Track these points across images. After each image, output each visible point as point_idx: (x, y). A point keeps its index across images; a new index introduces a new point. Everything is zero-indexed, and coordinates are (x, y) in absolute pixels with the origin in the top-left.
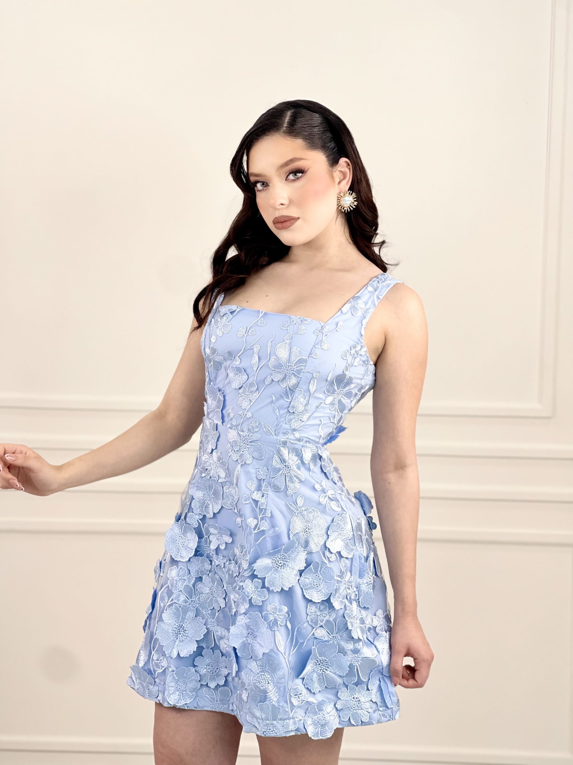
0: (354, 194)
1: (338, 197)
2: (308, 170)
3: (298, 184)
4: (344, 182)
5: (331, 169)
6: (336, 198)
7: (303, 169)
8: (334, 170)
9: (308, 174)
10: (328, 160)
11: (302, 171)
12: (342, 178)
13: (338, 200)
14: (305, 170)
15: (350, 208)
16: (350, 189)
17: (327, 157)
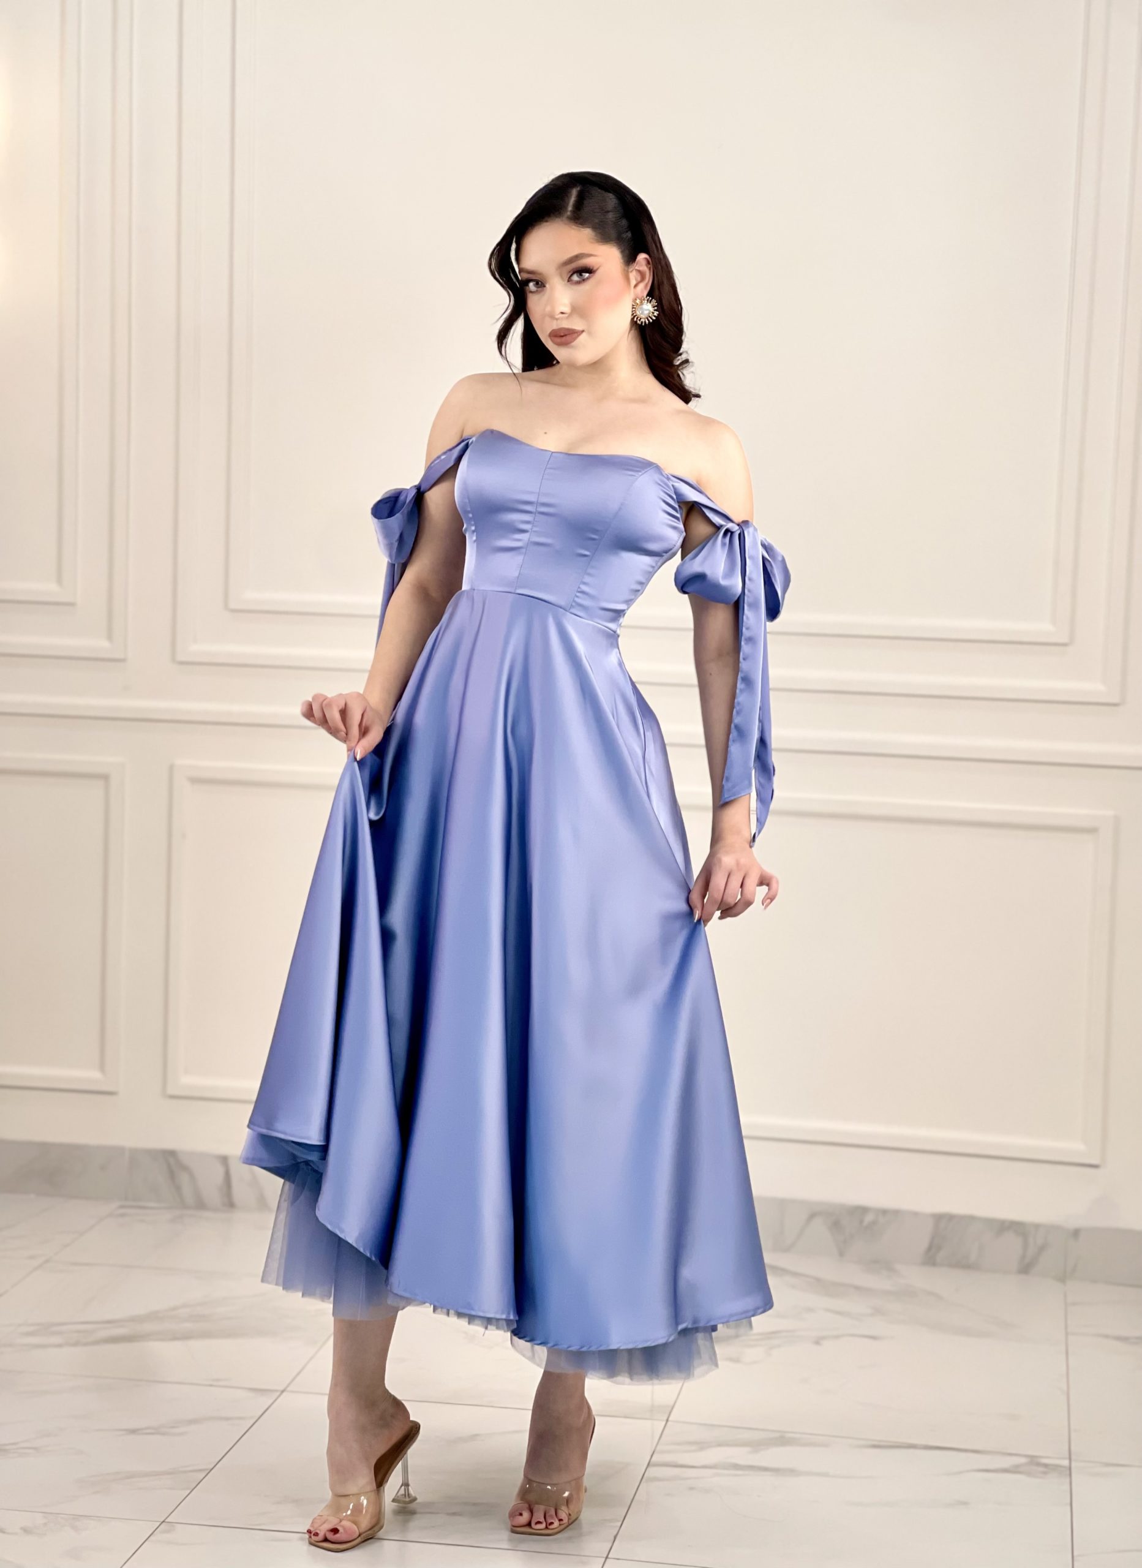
0: (654, 302)
1: (633, 305)
2: (597, 269)
3: (585, 287)
4: (641, 286)
5: (626, 268)
6: (631, 307)
7: (591, 268)
8: (630, 270)
9: (597, 275)
10: (624, 256)
11: (590, 271)
12: (639, 279)
13: (633, 308)
14: (595, 269)
15: (648, 320)
16: (648, 295)
17: (622, 252)
